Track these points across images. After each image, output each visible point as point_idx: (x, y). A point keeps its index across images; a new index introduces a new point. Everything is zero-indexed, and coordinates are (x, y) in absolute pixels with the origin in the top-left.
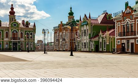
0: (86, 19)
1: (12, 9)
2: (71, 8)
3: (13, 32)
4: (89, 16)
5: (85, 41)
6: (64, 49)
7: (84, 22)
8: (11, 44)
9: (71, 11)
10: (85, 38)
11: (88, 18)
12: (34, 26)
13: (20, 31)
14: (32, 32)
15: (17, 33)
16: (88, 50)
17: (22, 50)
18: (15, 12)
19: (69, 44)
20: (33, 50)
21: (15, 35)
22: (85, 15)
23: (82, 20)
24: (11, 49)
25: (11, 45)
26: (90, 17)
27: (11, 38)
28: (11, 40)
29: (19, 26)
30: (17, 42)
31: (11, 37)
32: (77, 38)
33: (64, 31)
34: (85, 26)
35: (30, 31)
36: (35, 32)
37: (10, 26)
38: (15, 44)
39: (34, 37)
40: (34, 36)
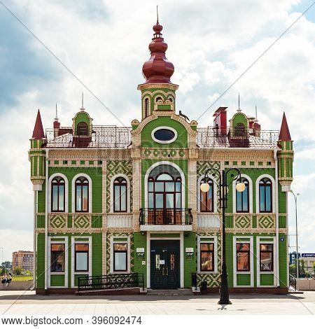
1: (158, 48)
3: (153, 179)
8: (140, 250)
12: (285, 134)
13: (192, 167)
14: (272, 172)
15: (176, 180)
17: (204, 284)
18: (171, 66)
20: (277, 283)
21: (165, 193)
24: (140, 279)
25: (143, 257)
27: (142, 215)
28: (142, 223)
29: (190, 139)
30: (178, 235)
31: (142, 210)
35: (256, 166)
36: (290, 174)
37: (137, 141)
38: (165, 247)
39: (283, 207)
40: (283, 196)
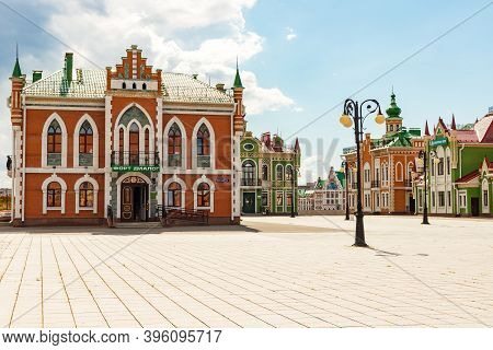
0: (442, 131)
2: (393, 97)
4: (450, 123)
5: (442, 189)
6: (378, 209)
7: (437, 138)
9: (393, 104)
10: (441, 179)
11: (449, 128)
16: (450, 211)
19: (392, 194)
22: (441, 120)
23: (431, 132)
26: (454, 127)
32: (416, 179)
33: (377, 161)
34: (440, 150)
